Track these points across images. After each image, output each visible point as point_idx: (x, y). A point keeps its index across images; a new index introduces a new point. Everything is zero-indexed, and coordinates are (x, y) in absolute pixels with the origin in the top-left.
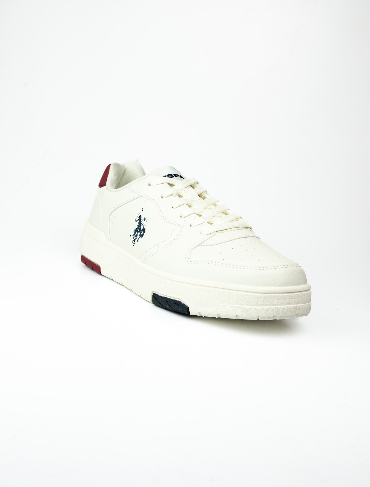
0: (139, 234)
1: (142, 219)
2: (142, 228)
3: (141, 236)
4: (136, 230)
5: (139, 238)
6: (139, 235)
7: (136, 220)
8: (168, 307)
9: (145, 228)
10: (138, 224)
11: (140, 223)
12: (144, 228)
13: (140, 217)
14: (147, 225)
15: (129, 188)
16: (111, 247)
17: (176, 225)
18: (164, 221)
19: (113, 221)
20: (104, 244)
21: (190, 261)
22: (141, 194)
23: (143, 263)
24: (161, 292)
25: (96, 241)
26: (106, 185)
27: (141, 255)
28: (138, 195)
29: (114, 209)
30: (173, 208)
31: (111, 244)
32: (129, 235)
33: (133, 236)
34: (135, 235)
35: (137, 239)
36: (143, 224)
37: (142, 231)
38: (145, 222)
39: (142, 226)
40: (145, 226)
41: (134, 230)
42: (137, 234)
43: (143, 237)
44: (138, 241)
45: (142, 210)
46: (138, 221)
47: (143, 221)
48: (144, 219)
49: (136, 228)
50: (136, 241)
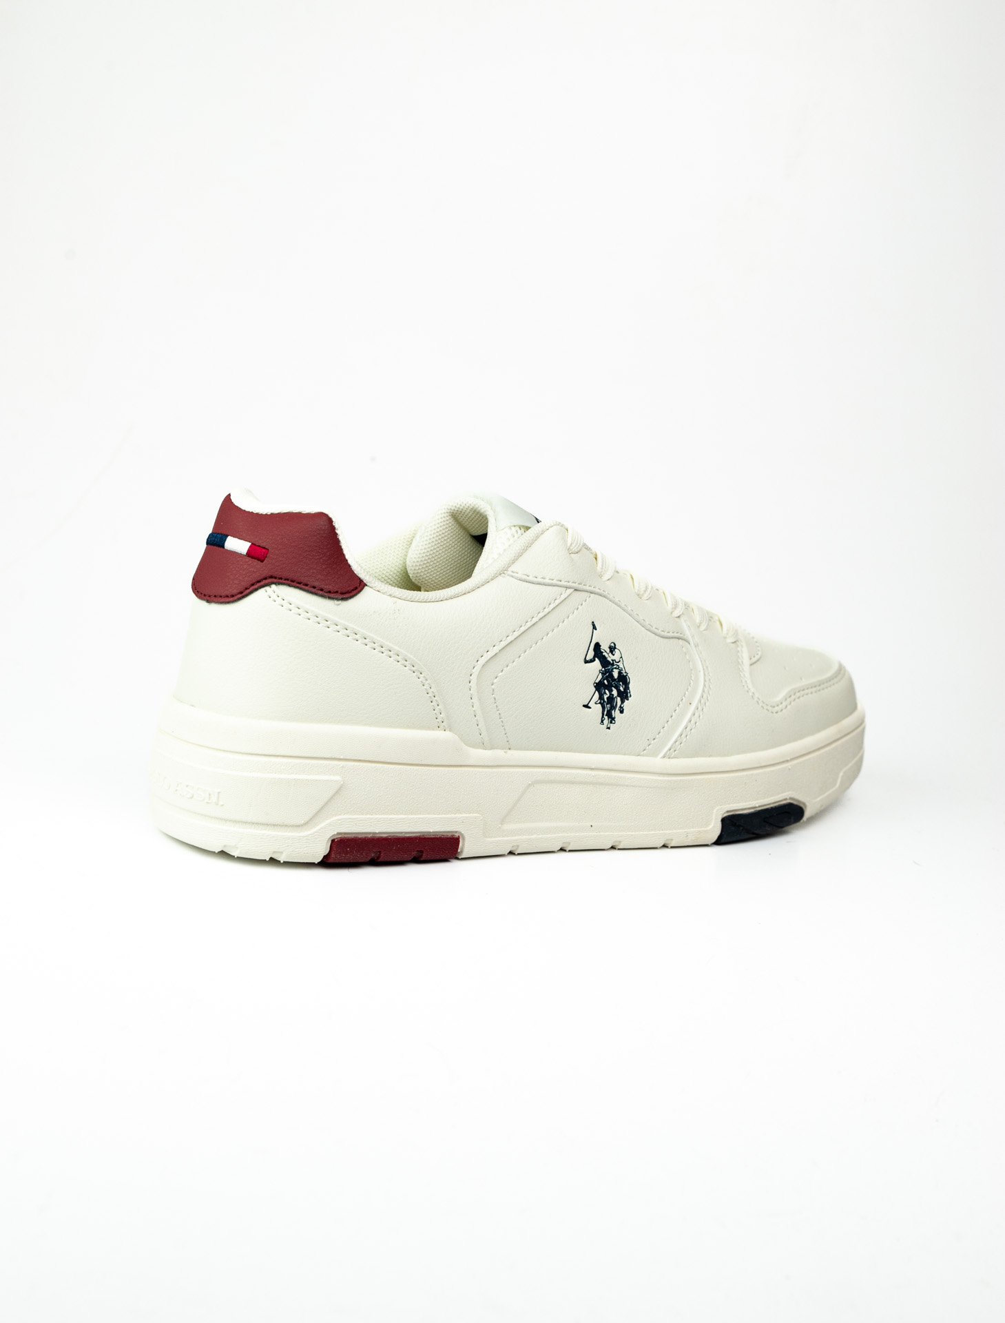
0: (615, 692)
1: (605, 648)
2: (616, 674)
3: (624, 696)
4: (599, 686)
5: (623, 702)
6: (619, 695)
7: (588, 659)
9: (623, 672)
10: (600, 667)
11: (605, 662)
12: (620, 673)
13: (597, 646)
15: (508, 575)
16: (502, 764)
17: (679, 638)
18: (657, 637)
19: (493, 687)
20: (461, 766)
21: (770, 708)
22: (570, 584)
23: (666, 760)
24: (747, 803)
25: (417, 768)
26: (368, 584)
27: (648, 743)
28: (565, 589)
29: (496, 649)
30: (641, 598)
31: (498, 754)
32: (584, 706)
33: (600, 705)
34: (604, 701)
35: (615, 708)
36: (613, 663)
37: (619, 681)
38: (616, 657)
39: (614, 670)
40: (621, 666)
41: (595, 689)
42: (611, 694)
43: (630, 696)
44: (622, 712)
45: (594, 627)
46: (596, 659)
47: (610, 654)
48: (608, 650)
49: (597, 681)
50: (616, 713)
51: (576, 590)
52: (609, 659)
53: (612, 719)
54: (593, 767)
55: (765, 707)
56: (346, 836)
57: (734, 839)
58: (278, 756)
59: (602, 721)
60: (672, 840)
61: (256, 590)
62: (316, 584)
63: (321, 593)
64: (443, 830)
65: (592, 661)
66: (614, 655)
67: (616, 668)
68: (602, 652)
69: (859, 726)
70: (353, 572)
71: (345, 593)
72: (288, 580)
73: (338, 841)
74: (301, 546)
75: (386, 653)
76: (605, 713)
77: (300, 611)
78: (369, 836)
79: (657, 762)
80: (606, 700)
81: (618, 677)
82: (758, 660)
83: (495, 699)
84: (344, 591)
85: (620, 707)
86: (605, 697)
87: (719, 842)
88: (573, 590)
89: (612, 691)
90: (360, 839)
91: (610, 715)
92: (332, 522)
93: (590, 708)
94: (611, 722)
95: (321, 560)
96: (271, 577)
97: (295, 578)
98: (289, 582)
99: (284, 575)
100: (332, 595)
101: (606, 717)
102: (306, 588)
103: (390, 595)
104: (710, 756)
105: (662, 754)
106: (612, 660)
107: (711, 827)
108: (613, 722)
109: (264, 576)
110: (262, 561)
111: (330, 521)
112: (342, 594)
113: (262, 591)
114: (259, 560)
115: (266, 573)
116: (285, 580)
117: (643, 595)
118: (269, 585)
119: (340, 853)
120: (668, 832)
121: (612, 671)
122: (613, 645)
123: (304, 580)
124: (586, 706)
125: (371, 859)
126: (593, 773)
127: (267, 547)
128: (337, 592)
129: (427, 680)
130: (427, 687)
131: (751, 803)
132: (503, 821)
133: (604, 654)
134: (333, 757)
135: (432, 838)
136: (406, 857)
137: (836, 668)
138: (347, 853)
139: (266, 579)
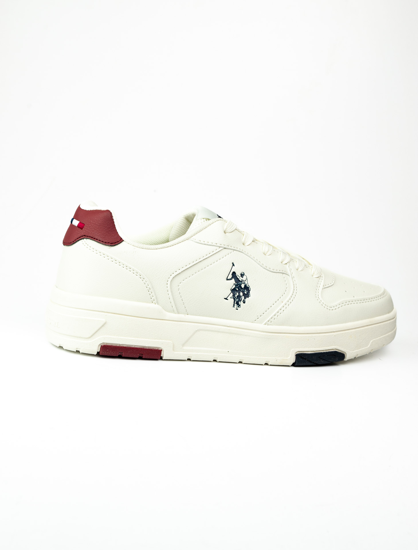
0: (241, 294)
1: (238, 274)
2: (243, 286)
3: (247, 296)
4: (233, 291)
5: (245, 298)
6: (243, 295)
7: (228, 278)
8: (323, 362)
9: (247, 285)
10: (235, 283)
11: (237, 280)
12: (245, 286)
13: (234, 273)
14: (250, 281)
15: (191, 240)
16: (183, 320)
17: (283, 273)
18: (269, 272)
19: (179, 287)
20: (162, 320)
21: (329, 308)
22: (222, 246)
23: (266, 325)
24: (310, 349)
25: (141, 318)
26: (124, 240)
27: (257, 317)
28: (219, 247)
29: (180, 271)
30: (265, 255)
31: (182, 316)
32: (225, 299)
33: (233, 299)
34: (235, 297)
35: (241, 301)
36: (242, 281)
37: (245, 289)
38: (244, 278)
39: (242, 284)
40: (246, 282)
41: (231, 292)
42: (239, 294)
43: (250, 296)
44: (244, 303)
45: (233, 265)
46: (233, 279)
47: (241, 277)
48: (240, 275)
49: (232, 288)
50: (241, 303)
51: (225, 248)
52: (240, 279)
53: (239, 306)
54: (228, 326)
55: (326, 307)
56: (107, 344)
57: (302, 364)
58: (80, 309)
59: (234, 306)
60: (269, 361)
61: (78, 241)
62: (100, 239)
63: (102, 243)
64: (152, 346)
65: (230, 279)
66: (243, 278)
67: (243, 283)
68: (237, 276)
69: (393, 318)
70: (118, 235)
71: (113, 243)
72: (90, 237)
73: (103, 346)
74: (97, 223)
75: (129, 269)
76: (235, 302)
77: (93, 250)
78: (118, 345)
79: (261, 326)
80: (236, 297)
81: (244, 287)
82: (331, 286)
83: (180, 292)
84: (112, 242)
85: (244, 300)
86: (236, 296)
87: (294, 365)
88: (223, 248)
89: (240, 293)
90: (113, 346)
91: (238, 303)
92: (112, 214)
93: (228, 300)
94: (238, 307)
95: (104, 229)
96: (84, 236)
97: (93, 237)
98: (90, 238)
99: (89, 235)
100: (106, 244)
101: (236, 305)
102: (97, 241)
103: (133, 245)
104: (290, 326)
105: (264, 323)
106: (242, 280)
107: (289, 358)
108: (240, 307)
109: (82, 235)
110: (82, 229)
111: (111, 213)
112: (111, 243)
113: (80, 241)
114: (81, 229)
115: (83, 234)
116: (89, 237)
117: (267, 253)
118: (83, 239)
119: (104, 351)
120: (267, 358)
121: (241, 284)
122: (243, 273)
123: (96, 237)
124: (226, 299)
125: (119, 355)
126: (229, 328)
127: (84, 224)
128: (109, 243)
129: (146, 282)
130: (146, 285)
131: (312, 349)
132: (183, 345)
133: (238, 277)
134: (102, 311)
135: (147, 349)
136: (135, 356)
137: (382, 292)
138: (107, 351)
139: (82, 236)
